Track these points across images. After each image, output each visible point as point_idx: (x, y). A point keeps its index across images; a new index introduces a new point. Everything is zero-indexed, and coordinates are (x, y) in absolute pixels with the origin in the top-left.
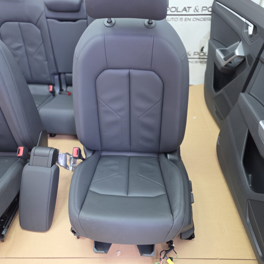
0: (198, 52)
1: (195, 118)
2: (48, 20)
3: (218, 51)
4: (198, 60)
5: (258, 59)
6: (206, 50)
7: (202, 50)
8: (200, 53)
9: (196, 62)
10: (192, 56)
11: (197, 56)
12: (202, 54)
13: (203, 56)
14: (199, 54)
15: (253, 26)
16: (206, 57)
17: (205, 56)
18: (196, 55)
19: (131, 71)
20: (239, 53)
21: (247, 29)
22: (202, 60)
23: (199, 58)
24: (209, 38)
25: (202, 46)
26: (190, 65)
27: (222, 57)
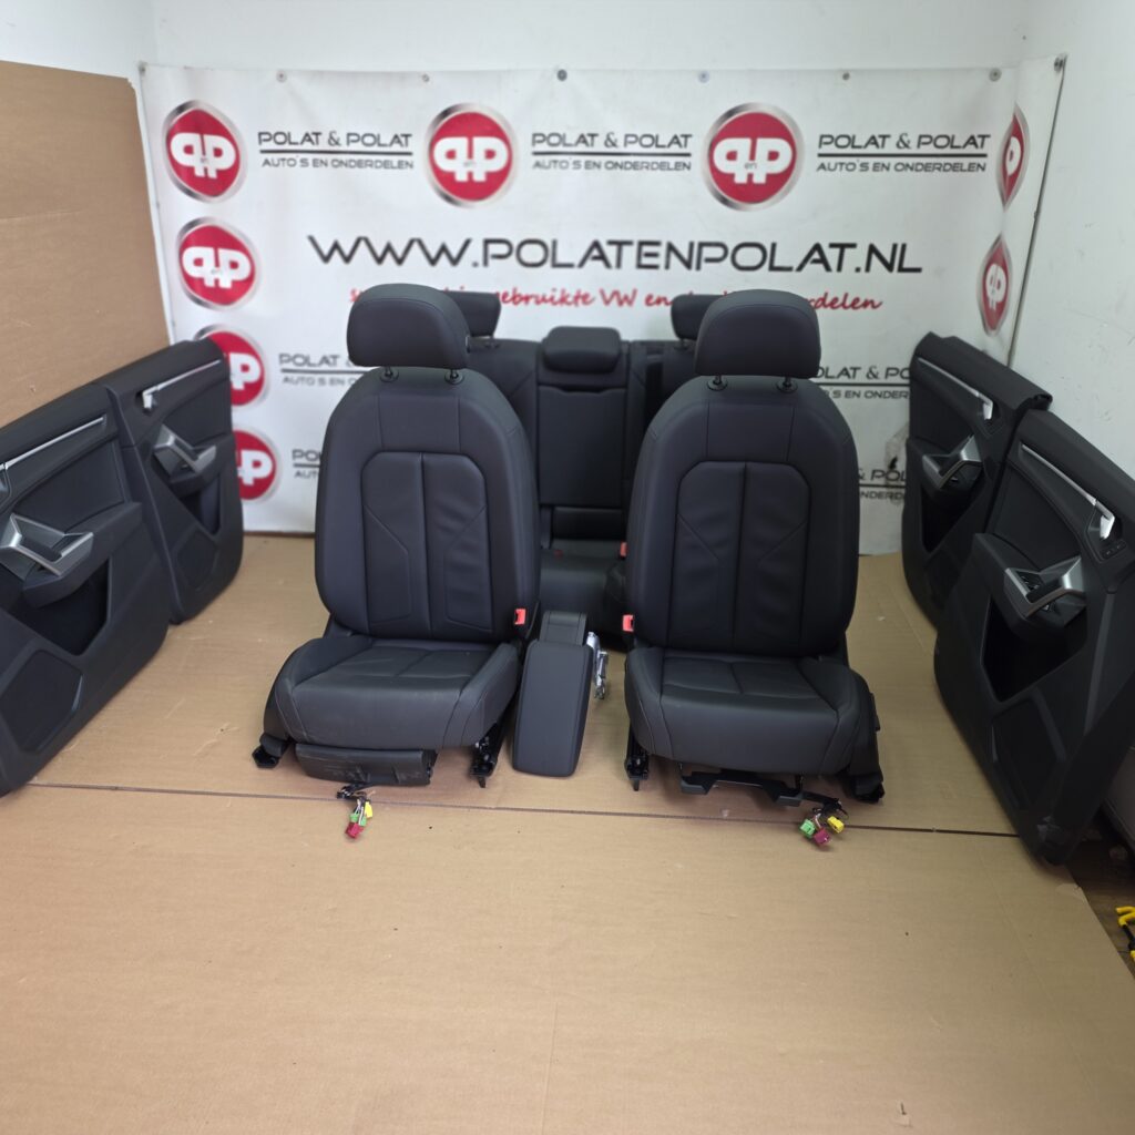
0: (882, 471)
1: (881, 618)
2: (542, 388)
3: (926, 459)
4: (884, 490)
5: (1004, 464)
6: (901, 466)
7: (892, 465)
8: (888, 473)
9: (879, 495)
10: (867, 480)
11: (881, 481)
12: (893, 476)
13: (897, 479)
14: (885, 475)
15: (991, 404)
16: (903, 483)
17: (902, 480)
18: (879, 477)
19: (749, 464)
20: (968, 456)
21: (981, 409)
22: (894, 490)
23: (886, 486)
24: (907, 436)
25: (893, 456)
26: (863, 502)
27: (936, 469)
